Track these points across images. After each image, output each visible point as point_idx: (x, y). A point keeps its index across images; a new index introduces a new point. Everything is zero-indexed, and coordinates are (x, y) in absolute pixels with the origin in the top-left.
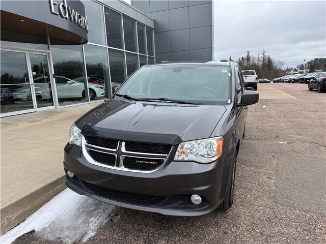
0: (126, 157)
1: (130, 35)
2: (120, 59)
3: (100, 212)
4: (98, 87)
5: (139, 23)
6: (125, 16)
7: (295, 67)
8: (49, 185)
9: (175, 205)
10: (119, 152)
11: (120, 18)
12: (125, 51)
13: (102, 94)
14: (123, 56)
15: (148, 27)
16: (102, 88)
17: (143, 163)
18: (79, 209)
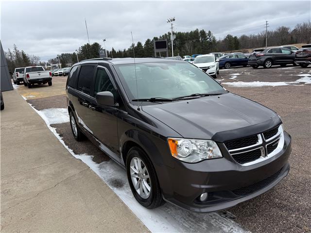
7: (47, 62)
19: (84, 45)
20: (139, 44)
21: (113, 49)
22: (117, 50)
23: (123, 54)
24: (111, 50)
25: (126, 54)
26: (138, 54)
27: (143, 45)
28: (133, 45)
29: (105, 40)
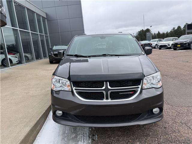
0: (111, 92)
1: (32, 22)
2: (27, 37)
3: (82, 137)
4: (13, 57)
5: (37, 14)
6: (28, 9)
8: (33, 127)
9: (145, 117)
10: (107, 90)
11: (25, 10)
12: (30, 32)
13: (17, 61)
14: (29, 35)
15: (43, 17)
16: (16, 57)
17: (125, 94)
18: (63, 139)
19: (140, 31)
20: (179, 27)
21: (159, 32)
22: (161, 33)
23: (165, 35)
24: (158, 33)
25: (168, 34)
26: (177, 34)
27: (182, 28)
28: (174, 29)
29: (151, 26)
